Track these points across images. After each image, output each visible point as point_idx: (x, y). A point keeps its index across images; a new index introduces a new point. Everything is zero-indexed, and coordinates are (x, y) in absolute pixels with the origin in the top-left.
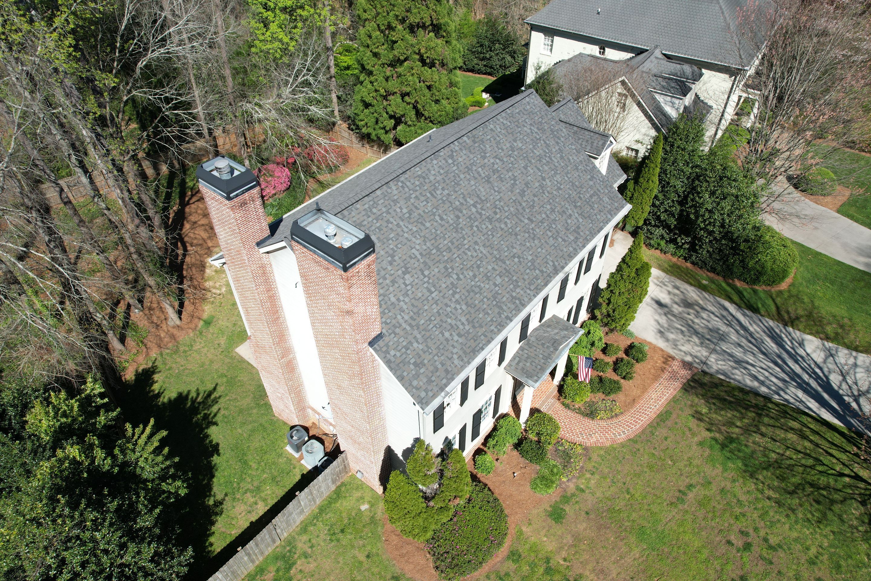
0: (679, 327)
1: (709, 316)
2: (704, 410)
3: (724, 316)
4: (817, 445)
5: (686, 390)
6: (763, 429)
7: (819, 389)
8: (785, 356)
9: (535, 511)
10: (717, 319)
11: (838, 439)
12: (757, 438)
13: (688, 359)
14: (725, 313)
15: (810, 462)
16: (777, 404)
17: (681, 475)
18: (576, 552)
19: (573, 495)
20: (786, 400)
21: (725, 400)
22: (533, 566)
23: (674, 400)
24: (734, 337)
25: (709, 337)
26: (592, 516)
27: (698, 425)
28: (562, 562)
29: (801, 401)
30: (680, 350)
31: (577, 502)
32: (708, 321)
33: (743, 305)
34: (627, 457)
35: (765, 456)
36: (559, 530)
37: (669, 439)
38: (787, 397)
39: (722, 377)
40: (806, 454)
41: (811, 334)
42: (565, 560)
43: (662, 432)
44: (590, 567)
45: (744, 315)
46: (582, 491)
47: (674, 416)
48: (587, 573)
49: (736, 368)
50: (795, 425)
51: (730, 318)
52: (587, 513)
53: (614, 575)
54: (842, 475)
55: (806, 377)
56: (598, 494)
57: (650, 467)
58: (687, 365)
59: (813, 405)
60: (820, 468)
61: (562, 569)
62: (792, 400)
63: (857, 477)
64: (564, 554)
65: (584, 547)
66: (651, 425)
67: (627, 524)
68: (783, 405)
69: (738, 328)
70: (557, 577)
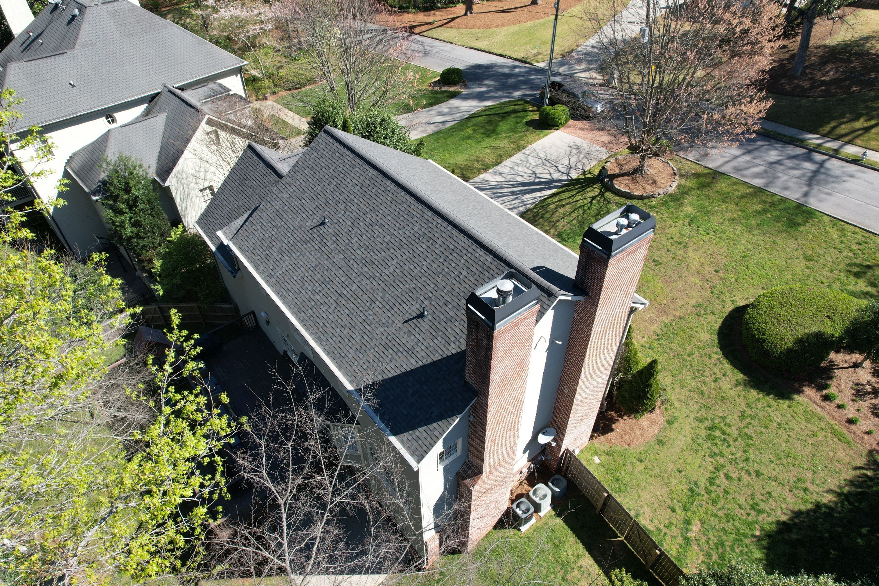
4: (570, 203)
6: (554, 219)
7: (527, 188)
8: (495, 191)
11: (567, 195)
12: (560, 224)
15: (581, 211)
16: (535, 207)
18: (638, 330)
20: (532, 203)
28: (645, 339)
29: (535, 198)
35: (574, 225)
38: (530, 202)
40: (576, 209)
41: (479, 174)
42: (643, 337)
44: (649, 326)
48: (653, 328)
50: (552, 206)
54: (591, 202)
55: (515, 189)
59: (538, 194)
60: (586, 208)
61: (650, 341)
62: (533, 201)
63: (594, 198)
68: (536, 205)
70: (655, 344)
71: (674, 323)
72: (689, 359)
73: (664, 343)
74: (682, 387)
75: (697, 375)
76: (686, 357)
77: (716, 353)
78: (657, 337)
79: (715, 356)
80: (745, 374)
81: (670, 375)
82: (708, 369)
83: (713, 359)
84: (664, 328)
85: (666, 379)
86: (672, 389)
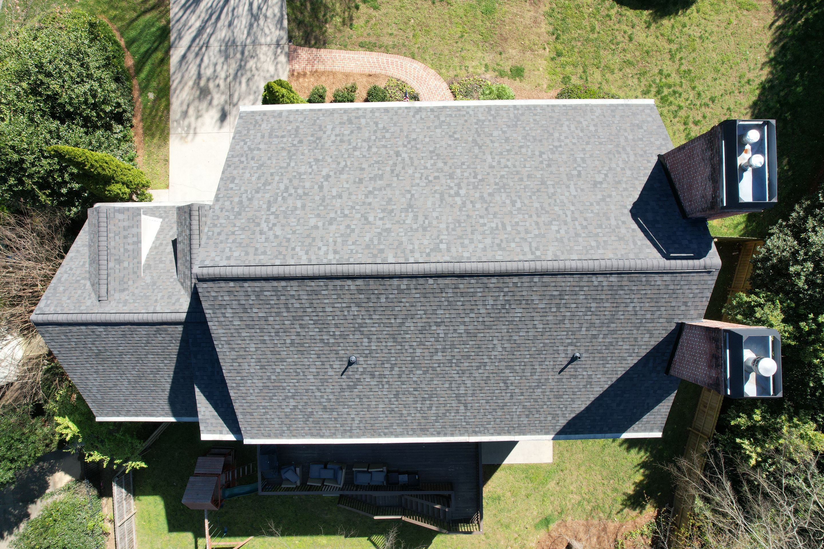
0: (244, 85)
1: (207, 67)
2: (338, 20)
3: (197, 55)
5: (325, 43)
9: (528, 87)
10: (206, 59)
13: (283, 59)
14: (191, 56)
17: (418, 8)
18: (534, 45)
19: (494, 70)
21: (313, 9)
22: (563, 66)
23: (344, 47)
24: (222, 33)
25: (239, 56)
26: (500, 49)
27: (358, 18)
28: (547, 50)
30: (276, 70)
31: (498, 65)
32: (215, 65)
33: (166, 44)
34: (432, 52)
36: (527, 66)
37: (390, 32)
39: (285, 23)
42: (545, 49)
43: (387, 40)
44: (538, 30)
45: (180, 37)
46: (486, 65)
47: (361, 40)
48: (543, 30)
49: (266, 17)
51: (195, 49)
52: (501, 54)
53: (532, 13)
56: (480, 54)
57: (428, 32)
58: (291, 57)
61: (552, 47)
64: (541, 52)
65: (527, 42)
66: (387, 52)
67: (488, 24)
69: (205, 36)
70: (560, 47)
71: (554, 6)
72: (596, 35)
73: (565, 37)
74: (612, 72)
75: (613, 47)
76: (591, 36)
77: (612, 8)
78: (554, 37)
79: (613, 12)
80: (647, 9)
81: (595, 69)
82: (617, 33)
83: (613, 17)
84: (551, 20)
85: (595, 76)
86: (607, 81)
